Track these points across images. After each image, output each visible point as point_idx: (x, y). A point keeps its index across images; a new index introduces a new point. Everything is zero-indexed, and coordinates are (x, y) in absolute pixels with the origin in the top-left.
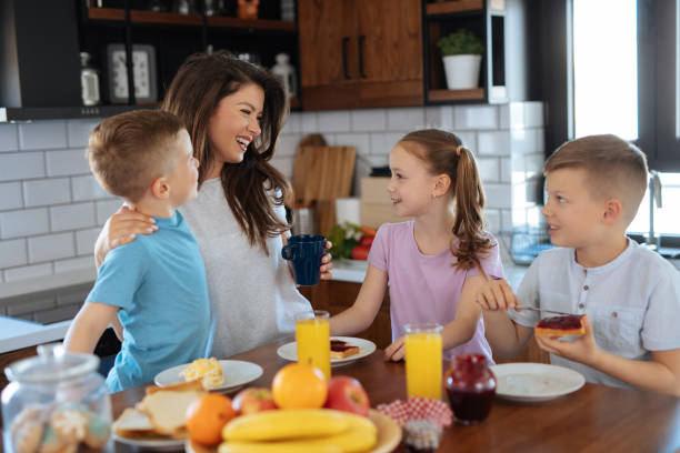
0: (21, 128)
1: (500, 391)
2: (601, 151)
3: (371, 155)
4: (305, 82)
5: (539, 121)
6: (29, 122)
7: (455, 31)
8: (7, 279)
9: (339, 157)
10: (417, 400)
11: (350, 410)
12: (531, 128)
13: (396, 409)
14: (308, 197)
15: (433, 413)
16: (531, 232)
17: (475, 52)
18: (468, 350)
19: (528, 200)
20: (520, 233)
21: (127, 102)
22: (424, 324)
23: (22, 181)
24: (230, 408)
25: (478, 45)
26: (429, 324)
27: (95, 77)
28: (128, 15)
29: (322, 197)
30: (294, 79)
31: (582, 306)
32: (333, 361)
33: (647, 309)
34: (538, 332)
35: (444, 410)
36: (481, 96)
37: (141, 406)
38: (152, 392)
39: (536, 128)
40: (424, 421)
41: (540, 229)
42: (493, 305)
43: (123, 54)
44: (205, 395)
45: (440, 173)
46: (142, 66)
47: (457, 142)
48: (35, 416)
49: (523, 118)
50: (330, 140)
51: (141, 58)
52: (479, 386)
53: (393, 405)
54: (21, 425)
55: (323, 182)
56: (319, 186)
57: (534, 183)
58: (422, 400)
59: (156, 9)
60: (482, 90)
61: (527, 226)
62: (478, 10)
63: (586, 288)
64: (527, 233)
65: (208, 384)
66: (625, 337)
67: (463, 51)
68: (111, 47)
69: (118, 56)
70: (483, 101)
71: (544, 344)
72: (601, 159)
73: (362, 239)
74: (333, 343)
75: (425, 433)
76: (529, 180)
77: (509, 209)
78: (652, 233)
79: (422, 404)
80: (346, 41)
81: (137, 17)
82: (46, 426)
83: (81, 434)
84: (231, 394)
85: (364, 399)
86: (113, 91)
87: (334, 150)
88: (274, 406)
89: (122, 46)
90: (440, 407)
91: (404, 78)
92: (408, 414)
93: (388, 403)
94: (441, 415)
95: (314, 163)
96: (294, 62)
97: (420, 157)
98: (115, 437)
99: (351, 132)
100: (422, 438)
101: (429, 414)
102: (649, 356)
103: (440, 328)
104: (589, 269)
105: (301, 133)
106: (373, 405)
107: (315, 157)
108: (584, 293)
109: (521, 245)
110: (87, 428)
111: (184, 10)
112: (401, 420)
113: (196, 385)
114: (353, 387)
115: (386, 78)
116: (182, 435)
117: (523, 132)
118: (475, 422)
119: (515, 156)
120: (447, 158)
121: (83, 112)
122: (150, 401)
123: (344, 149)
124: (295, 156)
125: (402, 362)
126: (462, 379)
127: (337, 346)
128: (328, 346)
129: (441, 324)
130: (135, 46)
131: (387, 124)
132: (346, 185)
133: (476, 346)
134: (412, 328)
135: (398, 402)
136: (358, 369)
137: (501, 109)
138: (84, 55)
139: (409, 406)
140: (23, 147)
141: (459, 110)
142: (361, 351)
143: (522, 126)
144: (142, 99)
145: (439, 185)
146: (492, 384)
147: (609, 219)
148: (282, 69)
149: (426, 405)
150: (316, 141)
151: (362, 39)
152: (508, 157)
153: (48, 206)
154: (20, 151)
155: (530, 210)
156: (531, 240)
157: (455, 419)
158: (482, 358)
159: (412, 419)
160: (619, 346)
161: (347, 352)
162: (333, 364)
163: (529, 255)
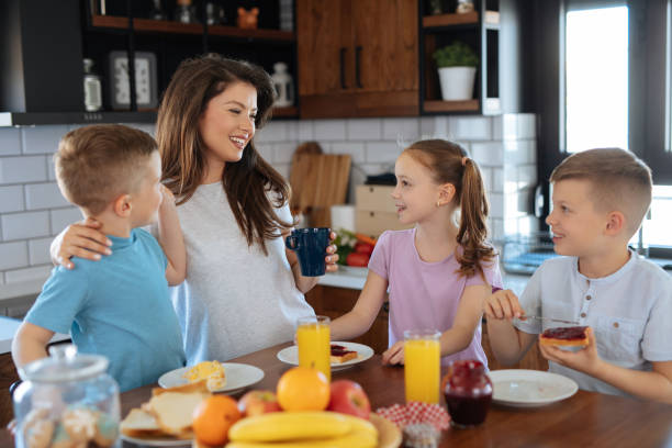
0: (24, 132)
1: (496, 397)
2: (607, 164)
3: (366, 163)
4: (303, 92)
5: (532, 133)
6: (33, 126)
7: (450, 44)
8: (8, 280)
9: (335, 165)
10: (416, 405)
11: (353, 413)
12: (522, 139)
13: (395, 413)
14: (304, 204)
15: (431, 417)
16: (523, 241)
17: (469, 65)
18: (464, 357)
19: (521, 210)
20: (511, 242)
21: (128, 108)
22: (422, 330)
23: (24, 184)
24: (237, 410)
25: (472, 58)
26: (427, 331)
27: (98, 83)
28: (131, 23)
29: (317, 204)
30: (292, 88)
31: (583, 315)
32: (333, 365)
33: (648, 320)
34: (543, 341)
35: (442, 414)
36: (475, 107)
37: (147, 406)
38: (159, 394)
39: (528, 139)
40: (423, 425)
41: (531, 239)
42: (499, 314)
43: (125, 61)
44: (210, 397)
45: (445, 182)
46: (143, 72)
47: (462, 153)
48: (45, 415)
49: (515, 129)
50: (326, 148)
51: (143, 65)
52: (476, 391)
53: (392, 409)
54: (32, 424)
55: (319, 190)
56: (314, 192)
57: (526, 194)
58: (420, 404)
59: (158, 17)
60: (475, 102)
61: (519, 235)
62: (473, 24)
63: (589, 298)
64: (519, 242)
65: (212, 385)
66: (624, 345)
67: (458, 63)
68: (113, 54)
69: (121, 62)
70: (478, 112)
71: (548, 353)
72: (606, 172)
73: (357, 245)
74: (333, 348)
75: (424, 436)
76: (521, 190)
77: (501, 219)
78: (640, 244)
79: (420, 408)
80: (343, 51)
81: (140, 25)
82: (57, 425)
83: (91, 433)
84: (237, 395)
85: (365, 402)
86: (115, 97)
87: (329, 158)
88: (278, 408)
89: (125, 53)
90: (438, 411)
91: (400, 88)
92: (407, 417)
93: (387, 407)
94: (439, 419)
95: (310, 170)
96: (292, 71)
97: (426, 165)
98: (123, 437)
99: (347, 141)
100: (421, 441)
101: (427, 418)
102: (648, 366)
103: (439, 334)
104: (591, 280)
105: (297, 141)
106: (373, 408)
107: (311, 165)
108: (587, 303)
109: (513, 253)
110: (97, 427)
111: (186, 19)
112: (400, 423)
113: (201, 386)
114: (354, 391)
115: (382, 89)
116: (190, 435)
117: (515, 144)
118: (472, 427)
119: (508, 167)
120: (452, 168)
121: (86, 117)
122: (157, 402)
123: (340, 157)
124: (291, 164)
125: (400, 367)
126: (460, 385)
127: (337, 351)
128: (329, 351)
129: (440, 330)
130: (137, 54)
131: (382, 133)
132: (341, 194)
133: (473, 353)
134: (411, 334)
135: (397, 406)
136: (356, 373)
137: (494, 120)
138: (88, 62)
139: (408, 410)
140: (25, 151)
141: (453, 120)
142: (359, 356)
143: (514, 137)
144: (143, 105)
145: (443, 194)
146: (488, 389)
147: (612, 231)
148: (279, 77)
149: (425, 409)
150: (311, 149)
151: (359, 49)
152: (501, 167)
153: (50, 210)
154: (22, 155)
155: (521, 220)
156: (522, 249)
157: (453, 423)
158: (478, 364)
159: (411, 423)
160: (618, 355)
161: (346, 356)
162: (332, 368)
163: (521, 264)
